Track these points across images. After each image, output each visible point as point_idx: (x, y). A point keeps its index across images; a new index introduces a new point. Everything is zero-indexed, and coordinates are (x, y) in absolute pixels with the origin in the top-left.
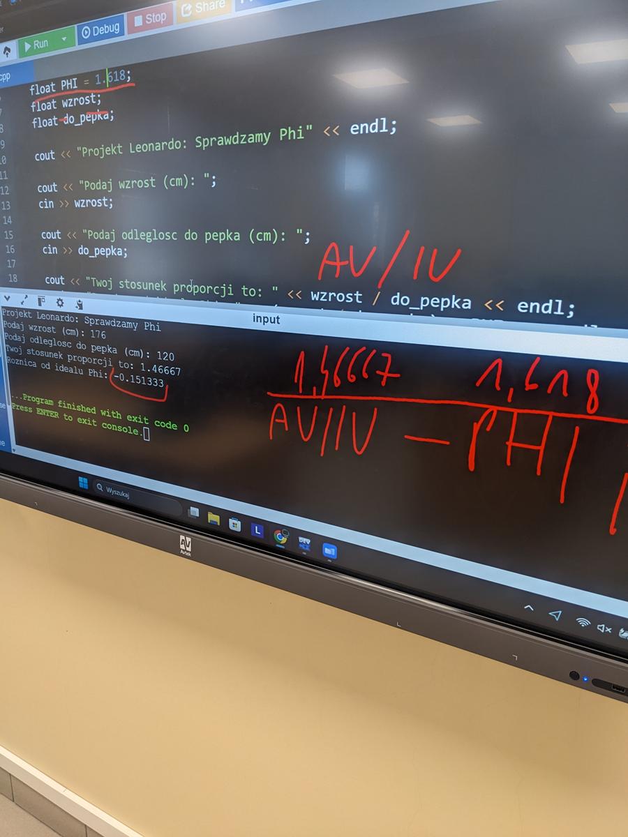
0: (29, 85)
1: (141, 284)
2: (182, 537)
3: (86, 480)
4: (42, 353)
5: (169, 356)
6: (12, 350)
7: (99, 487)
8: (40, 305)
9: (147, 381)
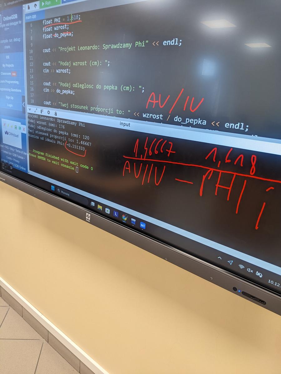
0: (42, 20)
1: (79, 107)
2: (87, 214)
4: (41, 133)
5: (87, 138)
6: (30, 131)
7: (59, 190)
8: (41, 113)
9: (78, 148)
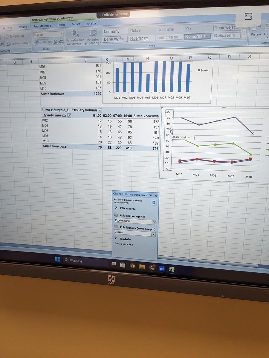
2: (109, 276)
3: (59, 258)
7: (66, 260)
